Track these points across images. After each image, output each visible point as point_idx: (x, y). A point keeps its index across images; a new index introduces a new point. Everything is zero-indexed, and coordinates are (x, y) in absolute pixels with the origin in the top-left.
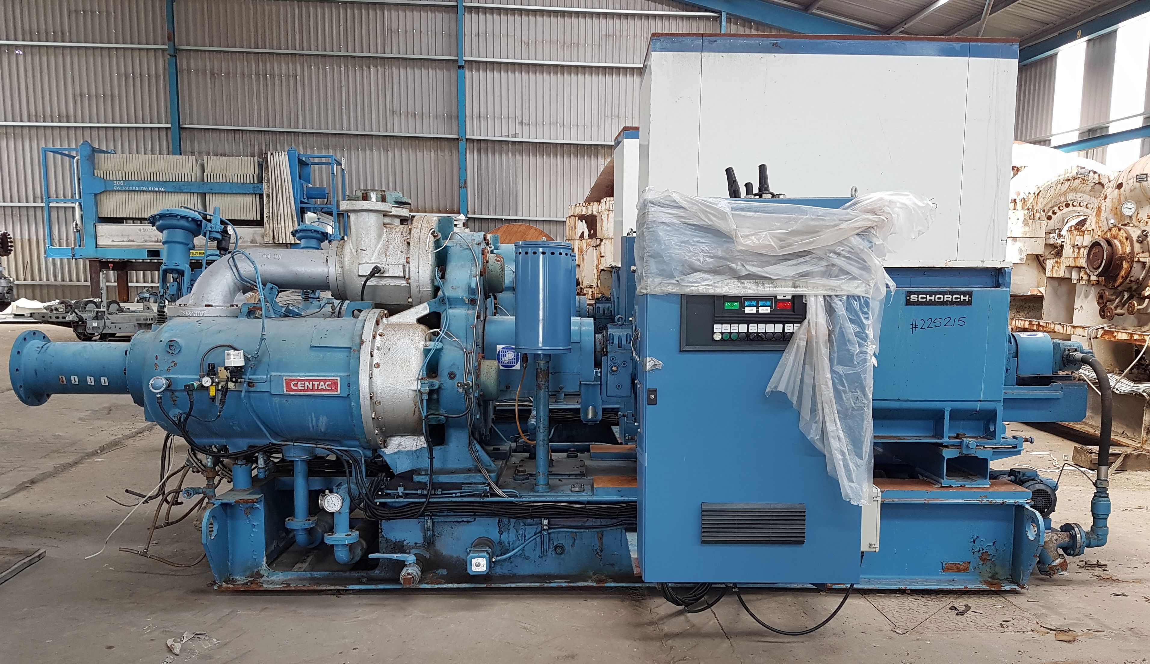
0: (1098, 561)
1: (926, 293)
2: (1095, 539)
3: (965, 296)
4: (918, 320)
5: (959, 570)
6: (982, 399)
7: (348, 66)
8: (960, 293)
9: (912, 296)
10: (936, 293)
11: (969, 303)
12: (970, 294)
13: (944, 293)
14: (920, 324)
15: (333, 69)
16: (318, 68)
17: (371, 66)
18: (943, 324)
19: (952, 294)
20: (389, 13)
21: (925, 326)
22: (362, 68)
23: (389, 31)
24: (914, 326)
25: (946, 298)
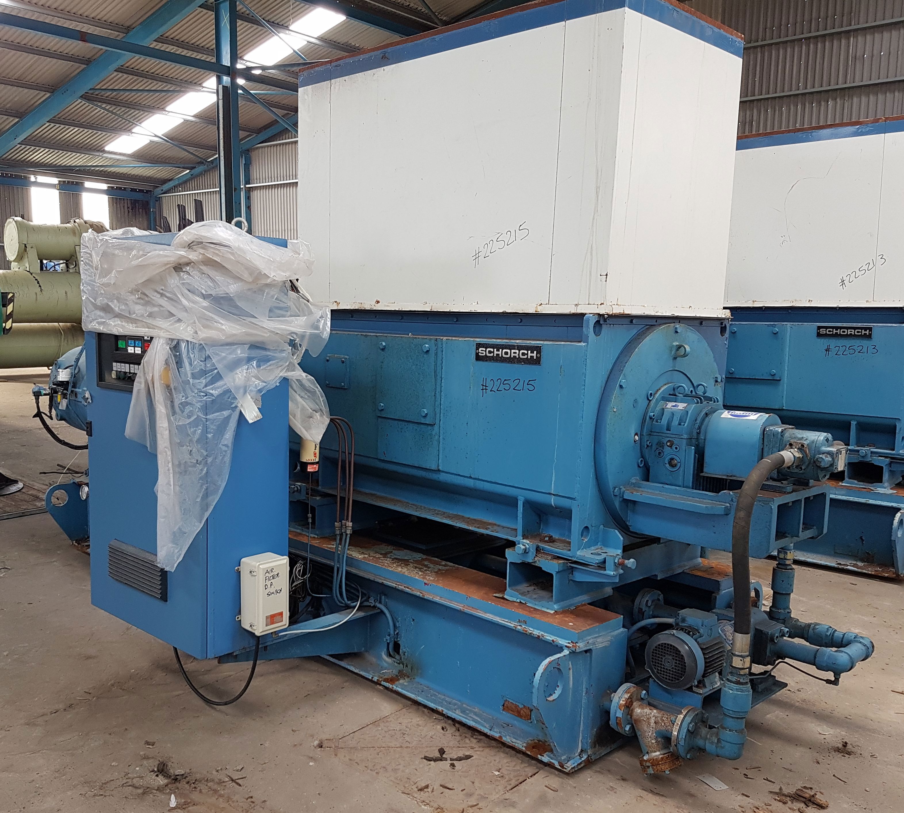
0: (781, 789)
1: (493, 346)
2: (712, 743)
3: (532, 352)
4: (488, 380)
5: (519, 714)
6: (552, 492)
7: (805, 105)
8: (527, 348)
9: (480, 349)
10: (503, 347)
11: (537, 361)
12: (538, 349)
13: (511, 347)
14: (490, 384)
15: (790, 109)
16: (775, 111)
17: (830, 100)
18: (512, 388)
19: (520, 348)
20: (855, 39)
21: (495, 389)
22: (820, 102)
23: (854, 59)
24: (485, 387)
25: (514, 353)
